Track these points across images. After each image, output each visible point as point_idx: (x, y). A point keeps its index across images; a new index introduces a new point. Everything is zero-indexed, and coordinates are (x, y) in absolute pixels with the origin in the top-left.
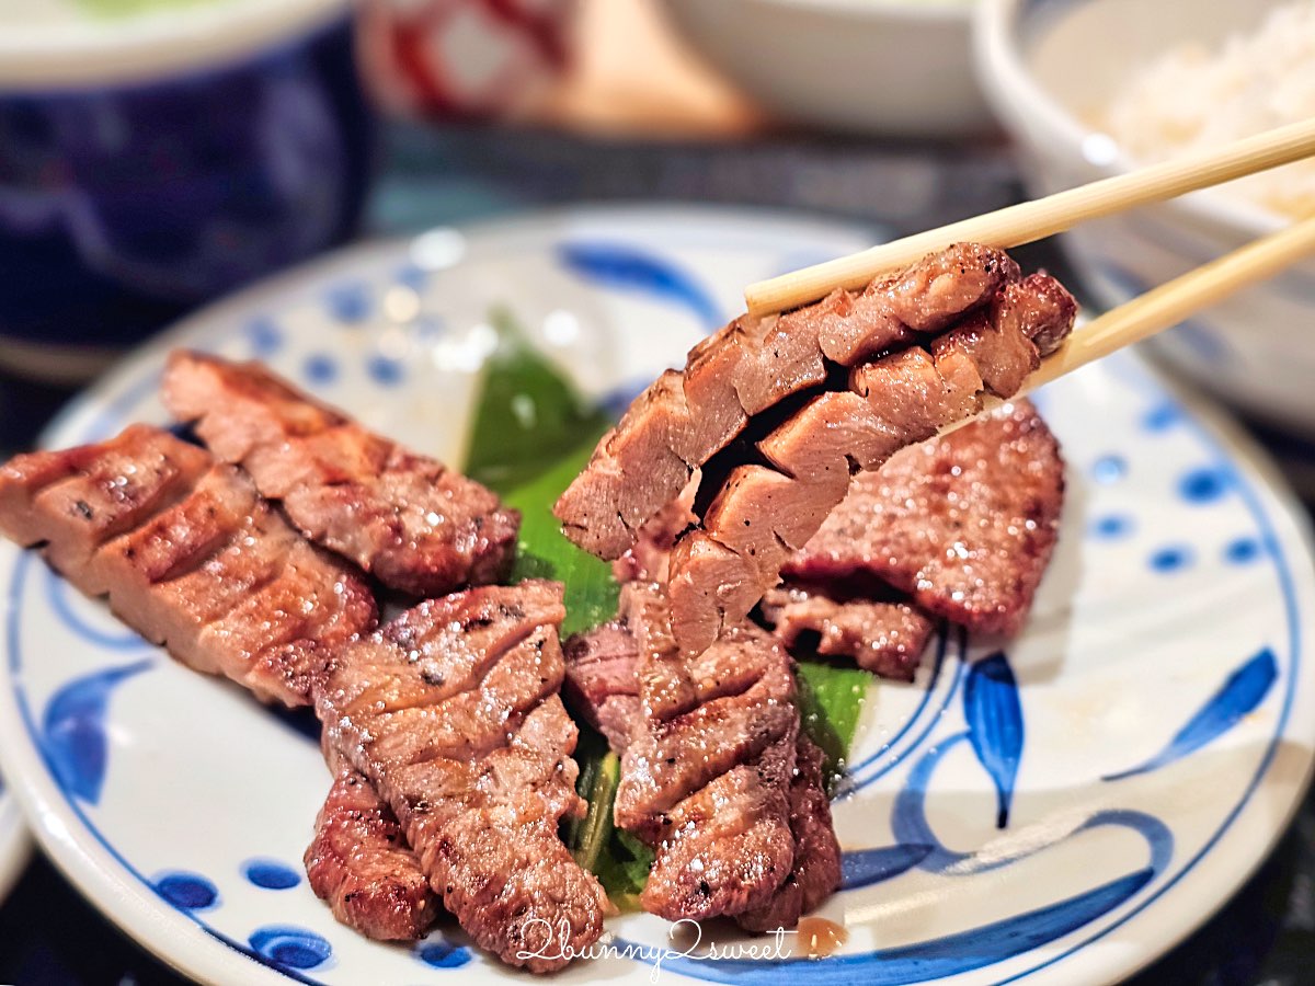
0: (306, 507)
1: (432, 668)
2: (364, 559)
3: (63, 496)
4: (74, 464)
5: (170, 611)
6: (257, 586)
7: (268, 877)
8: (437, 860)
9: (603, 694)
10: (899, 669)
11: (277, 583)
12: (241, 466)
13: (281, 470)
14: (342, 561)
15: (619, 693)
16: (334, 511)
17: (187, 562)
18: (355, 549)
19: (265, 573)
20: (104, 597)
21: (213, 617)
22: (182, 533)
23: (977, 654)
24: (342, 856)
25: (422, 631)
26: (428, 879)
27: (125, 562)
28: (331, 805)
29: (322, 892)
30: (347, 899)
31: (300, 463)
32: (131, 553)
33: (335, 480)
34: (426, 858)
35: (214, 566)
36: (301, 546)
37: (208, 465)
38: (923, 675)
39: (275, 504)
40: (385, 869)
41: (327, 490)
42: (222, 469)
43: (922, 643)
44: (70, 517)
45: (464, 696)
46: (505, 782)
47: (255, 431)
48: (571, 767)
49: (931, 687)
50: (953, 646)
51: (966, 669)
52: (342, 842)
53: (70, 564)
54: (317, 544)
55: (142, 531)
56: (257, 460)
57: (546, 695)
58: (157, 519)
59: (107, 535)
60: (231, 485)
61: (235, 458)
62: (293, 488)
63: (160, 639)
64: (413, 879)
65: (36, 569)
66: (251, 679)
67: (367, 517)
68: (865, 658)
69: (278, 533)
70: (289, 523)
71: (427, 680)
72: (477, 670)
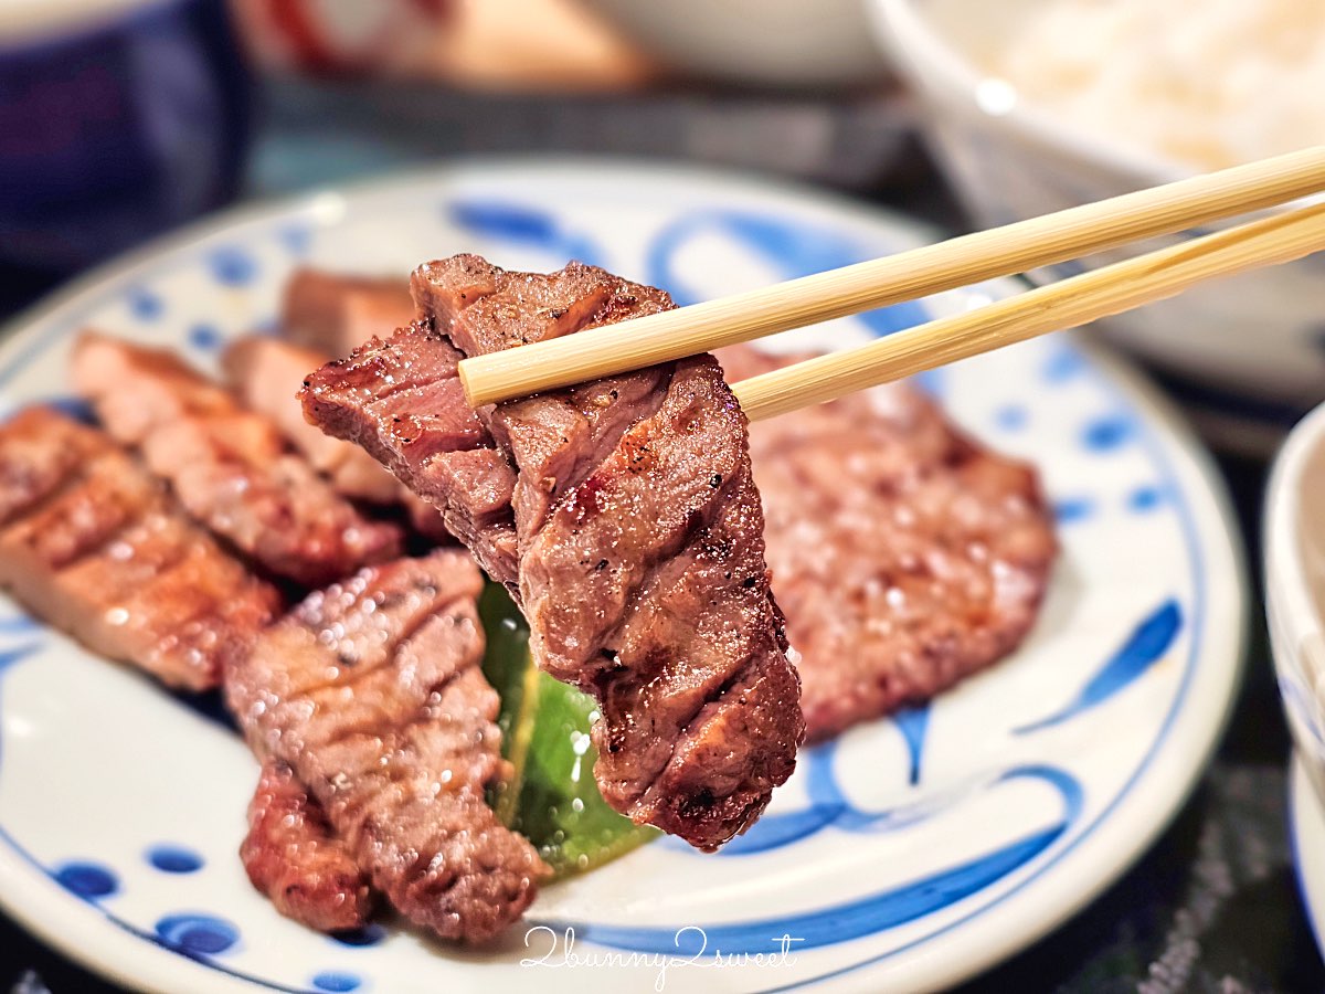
1: (349, 649)
6: (164, 568)
7: (172, 862)
8: (361, 840)
11: (185, 566)
12: (134, 449)
16: (222, 487)
17: (90, 547)
19: (172, 555)
21: (118, 599)
22: (84, 517)
24: (278, 848)
25: (336, 612)
27: (26, 552)
28: (262, 793)
29: (260, 883)
30: (289, 891)
32: (32, 541)
33: (228, 458)
34: (351, 839)
35: (121, 551)
37: (104, 446)
42: (119, 451)
45: (383, 675)
46: (427, 753)
47: (151, 409)
48: (494, 731)
55: (43, 518)
56: (154, 442)
57: (464, 667)
58: (58, 506)
59: (5, 523)
61: (129, 439)
62: (184, 465)
71: (343, 661)
72: (394, 649)
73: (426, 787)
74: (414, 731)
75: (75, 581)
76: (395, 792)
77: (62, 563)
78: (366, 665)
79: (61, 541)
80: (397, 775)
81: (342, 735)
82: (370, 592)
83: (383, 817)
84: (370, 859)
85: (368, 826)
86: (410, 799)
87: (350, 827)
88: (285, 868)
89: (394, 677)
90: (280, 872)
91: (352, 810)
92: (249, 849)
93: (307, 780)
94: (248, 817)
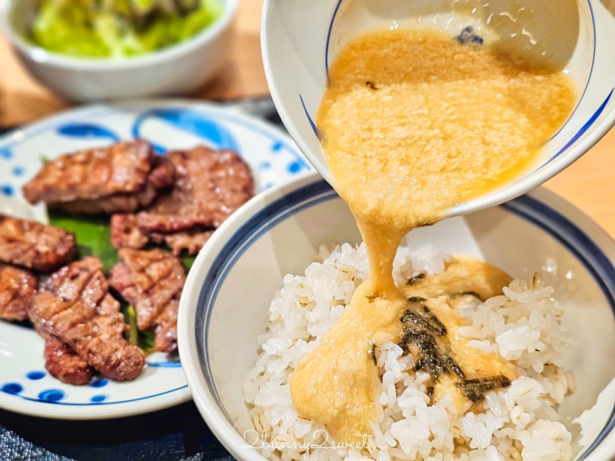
1: (65, 295)
2: (29, 264)
7: (35, 376)
8: (89, 357)
9: (123, 288)
15: (128, 286)
16: (13, 252)
18: (24, 261)
24: (57, 363)
25: (57, 284)
26: (87, 362)
28: (47, 349)
29: (55, 375)
30: (65, 376)
33: (10, 240)
34: (85, 357)
40: (73, 363)
45: (79, 303)
46: (102, 326)
48: (121, 316)
52: (55, 359)
54: (11, 264)
57: (105, 294)
64: (82, 364)
66: (6, 316)
67: (25, 252)
71: (65, 300)
72: (80, 292)
73: (105, 337)
74: (96, 320)
76: (95, 340)
78: (73, 300)
80: (94, 335)
81: (73, 325)
82: (66, 276)
83: (94, 349)
84: (93, 361)
85: (90, 351)
86: (101, 342)
87: (84, 353)
88: (61, 369)
89: (83, 302)
90: (60, 371)
91: (84, 348)
92: (49, 365)
93: (65, 341)
94: (44, 356)
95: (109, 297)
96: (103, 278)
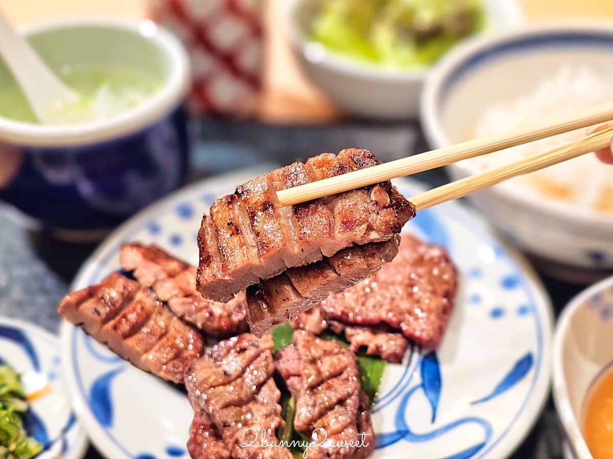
0: (177, 304)
1: (227, 368)
2: (199, 325)
3: (88, 306)
4: (92, 292)
5: (130, 349)
6: (161, 337)
7: (175, 452)
8: (234, 447)
9: (289, 376)
10: (397, 359)
11: (169, 335)
12: (151, 288)
13: (167, 290)
14: (192, 325)
15: (294, 375)
16: (187, 307)
17: (135, 329)
18: (196, 320)
19: (163, 331)
20: (105, 343)
21: (146, 351)
22: (132, 317)
23: (425, 352)
24: (200, 445)
25: (222, 354)
26: (231, 453)
27: (113, 331)
28: (195, 424)
31: (174, 288)
32: (115, 328)
33: (187, 295)
34: (230, 446)
35: (145, 330)
36: (175, 319)
37: (139, 288)
38: (405, 361)
39: (165, 303)
40: (216, 450)
41: (185, 300)
42: (145, 290)
43: (404, 349)
44: (92, 315)
45: (239, 380)
46: (256, 415)
47: (156, 276)
48: (279, 407)
49: (409, 365)
50: (416, 349)
51: (421, 358)
52: (199, 439)
53: (93, 331)
54: (181, 319)
55: (118, 318)
56: (158, 286)
57: (268, 378)
58: (123, 312)
59: (105, 321)
60: (148, 296)
61: (149, 285)
62: (172, 297)
63: (127, 357)
64: (225, 453)
65: (80, 333)
66: (162, 374)
67: (199, 310)
68: (384, 355)
69: (166, 314)
70: (170, 310)
71: (225, 373)
72: (244, 370)
73: (256, 428)
74: (251, 405)
75: (130, 342)
77: (126, 336)
78: (233, 377)
79: (125, 327)
80: (246, 424)
81: (227, 406)
82: (234, 346)
83: (241, 439)
85: (236, 442)
87: (230, 441)
88: (203, 453)
89: (243, 381)
91: (232, 436)
92: (191, 444)
93: (214, 421)
94: (189, 431)
95: (271, 382)
96: (270, 359)
